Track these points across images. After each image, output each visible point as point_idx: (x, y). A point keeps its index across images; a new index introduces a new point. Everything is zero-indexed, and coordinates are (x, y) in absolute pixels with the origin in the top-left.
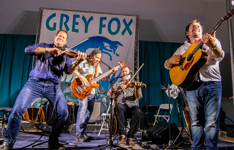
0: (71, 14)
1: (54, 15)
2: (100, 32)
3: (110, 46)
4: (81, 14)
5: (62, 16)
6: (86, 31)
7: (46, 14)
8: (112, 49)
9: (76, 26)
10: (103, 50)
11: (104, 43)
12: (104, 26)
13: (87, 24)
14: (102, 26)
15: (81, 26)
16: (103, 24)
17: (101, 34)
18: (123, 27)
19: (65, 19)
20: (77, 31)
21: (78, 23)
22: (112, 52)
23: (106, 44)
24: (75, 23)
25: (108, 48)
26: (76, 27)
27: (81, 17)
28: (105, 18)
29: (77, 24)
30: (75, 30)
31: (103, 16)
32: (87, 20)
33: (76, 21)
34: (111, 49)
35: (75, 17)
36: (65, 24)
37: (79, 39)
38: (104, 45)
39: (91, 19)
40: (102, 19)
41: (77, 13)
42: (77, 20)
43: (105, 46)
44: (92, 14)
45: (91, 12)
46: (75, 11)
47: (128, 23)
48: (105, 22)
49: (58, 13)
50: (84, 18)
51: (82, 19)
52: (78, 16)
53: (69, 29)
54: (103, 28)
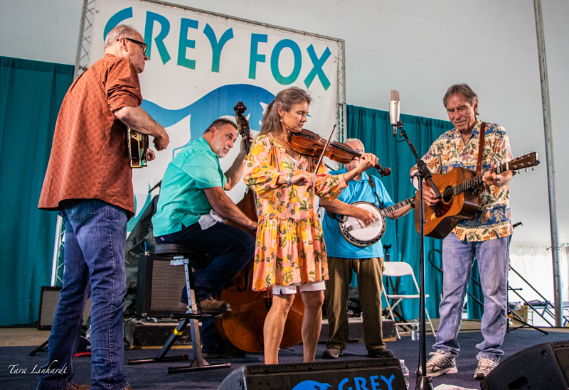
0: (175, 18)
1: (128, 13)
2: (252, 74)
4: (203, 21)
5: (151, 17)
6: (216, 67)
9: (188, 49)
10: (261, 123)
11: (261, 104)
12: (262, 58)
13: (217, 48)
14: (256, 58)
15: (201, 51)
16: (259, 52)
17: (254, 78)
18: (307, 65)
19: (157, 28)
20: (191, 64)
21: (194, 42)
24: (185, 43)
26: (190, 54)
27: (202, 27)
28: (264, 38)
29: (192, 44)
30: (184, 62)
31: (260, 31)
32: (218, 38)
33: (190, 37)
35: (187, 24)
36: (159, 40)
37: (195, 87)
38: (262, 110)
39: (229, 35)
40: (257, 39)
41: (191, 15)
42: (192, 34)
43: (263, 113)
44: (231, 24)
45: (227, 17)
46: (185, 8)
47: (319, 57)
48: (265, 49)
50: (209, 31)
51: (205, 32)
52: (194, 24)
53: (169, 58)
54: (258, 63)
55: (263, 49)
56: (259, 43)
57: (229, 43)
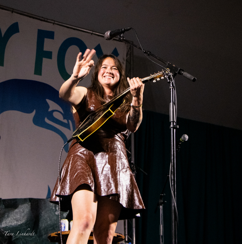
2: (38, 70)
3: (63, 112)
8: (70, 121)
10: (47, 120)
11: (48, 101)
12: (49, 55)
13: (2, 41)
14: (41, 54)
16: (46, 49)
17: (40, 74)
22: (69, 129)
23: (53, 105)
25: (58, 116)
28: (51, 35)
31: (47, 27)
32: (3, 31)
34: (65, 121)
38: (48, 107)
40: (43, 35)
43: (50, 110)
44: (17, 18)
45: (13, 11)
54: (44, 60)
55: (50, 45)
56: (46, 39)
57: (14, 38)
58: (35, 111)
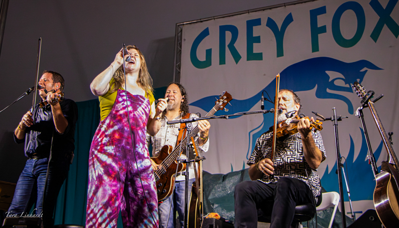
0: (240, 23)
1: (205, 33)
2: (315, 48)
3: (344, 78)
4: (264, 16)
5: (223, 29)
6: (280, 53)
7: (190, 34)
9: (255, 45)
10: (328, 91)
11: (327, 72)
12: (323, 29)
13: (279, 35)
14: (317, 32)
15: (266, 44)
16: (318, 26)
17: (318, 51)
19: (228, 35)
20: (259, 57)
21: (259, 37)
22: (352, 92)
24: (252, 40)
25: (340, 83)
26: (257, 49)
27: (264, 22)
29: (258, 40)
30: (254, 56)
32: (280, 25)
33: (255, 34)
34: (348, 86)
35: (251, 24)
36: (231, 46)
37: (264, 75)
39: (289, 19)
41: (254, 16)
42: (257, 31)
43: (330, 80)
44: (290, 9)
45: (285, 5)
46: (248, 12)
47: (384, 7)
48: (325, 20)
49: (214, 27)
50: (271, 24)
51: (268, 25)
52: (258, 22)
53: (240, 57)
54: (320, 35)
57: (289, 27)
58: (317, 85)
